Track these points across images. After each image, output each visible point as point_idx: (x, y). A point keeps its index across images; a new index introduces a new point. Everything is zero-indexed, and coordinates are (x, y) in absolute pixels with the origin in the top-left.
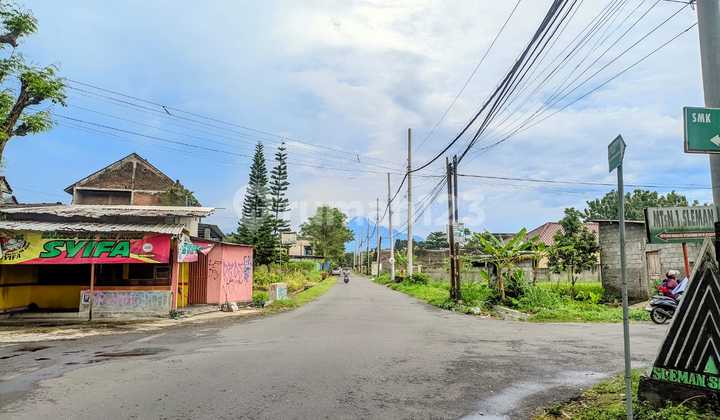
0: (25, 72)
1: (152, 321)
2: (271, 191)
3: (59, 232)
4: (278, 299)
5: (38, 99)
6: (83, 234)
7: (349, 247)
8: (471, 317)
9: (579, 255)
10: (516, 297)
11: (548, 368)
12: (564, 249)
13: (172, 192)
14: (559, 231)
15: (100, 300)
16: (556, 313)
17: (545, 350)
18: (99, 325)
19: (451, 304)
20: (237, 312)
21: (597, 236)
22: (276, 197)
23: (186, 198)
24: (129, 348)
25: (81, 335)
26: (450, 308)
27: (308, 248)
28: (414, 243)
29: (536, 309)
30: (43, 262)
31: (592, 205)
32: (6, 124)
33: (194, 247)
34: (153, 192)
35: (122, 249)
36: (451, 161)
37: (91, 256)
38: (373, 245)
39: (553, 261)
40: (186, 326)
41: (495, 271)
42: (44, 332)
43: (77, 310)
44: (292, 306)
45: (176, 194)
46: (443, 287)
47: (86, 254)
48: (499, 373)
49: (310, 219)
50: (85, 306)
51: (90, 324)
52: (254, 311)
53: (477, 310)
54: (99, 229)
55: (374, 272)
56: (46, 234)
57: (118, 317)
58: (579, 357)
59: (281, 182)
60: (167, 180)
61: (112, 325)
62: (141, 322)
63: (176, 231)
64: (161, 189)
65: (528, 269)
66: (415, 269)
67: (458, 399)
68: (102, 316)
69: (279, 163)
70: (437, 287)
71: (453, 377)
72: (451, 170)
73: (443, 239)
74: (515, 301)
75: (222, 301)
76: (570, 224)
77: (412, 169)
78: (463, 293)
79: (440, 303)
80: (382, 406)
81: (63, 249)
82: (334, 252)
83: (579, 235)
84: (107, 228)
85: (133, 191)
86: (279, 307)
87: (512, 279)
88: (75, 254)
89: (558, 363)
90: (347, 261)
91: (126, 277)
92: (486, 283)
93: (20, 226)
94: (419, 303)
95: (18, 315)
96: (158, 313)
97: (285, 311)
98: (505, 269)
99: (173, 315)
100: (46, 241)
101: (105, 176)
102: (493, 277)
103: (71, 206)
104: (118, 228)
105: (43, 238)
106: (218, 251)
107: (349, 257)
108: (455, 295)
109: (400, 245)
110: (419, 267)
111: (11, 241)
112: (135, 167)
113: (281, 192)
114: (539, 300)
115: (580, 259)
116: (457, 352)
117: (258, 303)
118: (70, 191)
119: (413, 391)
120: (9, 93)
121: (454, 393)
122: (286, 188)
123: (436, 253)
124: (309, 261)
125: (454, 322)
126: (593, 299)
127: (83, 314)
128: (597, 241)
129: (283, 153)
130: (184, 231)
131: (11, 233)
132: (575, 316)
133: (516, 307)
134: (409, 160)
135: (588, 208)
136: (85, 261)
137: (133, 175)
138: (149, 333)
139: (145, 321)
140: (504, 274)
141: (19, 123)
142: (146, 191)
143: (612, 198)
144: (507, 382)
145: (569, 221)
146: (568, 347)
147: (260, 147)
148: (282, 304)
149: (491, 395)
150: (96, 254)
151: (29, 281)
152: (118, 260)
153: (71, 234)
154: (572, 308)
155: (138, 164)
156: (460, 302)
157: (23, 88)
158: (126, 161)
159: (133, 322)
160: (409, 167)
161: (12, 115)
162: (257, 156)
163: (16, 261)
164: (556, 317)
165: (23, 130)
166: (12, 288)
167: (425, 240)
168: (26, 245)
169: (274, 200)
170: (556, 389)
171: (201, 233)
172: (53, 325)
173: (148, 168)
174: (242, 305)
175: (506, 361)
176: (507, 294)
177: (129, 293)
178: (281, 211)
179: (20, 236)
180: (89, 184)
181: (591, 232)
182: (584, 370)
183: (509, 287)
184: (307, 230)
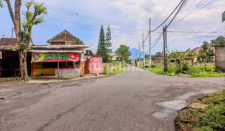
0: (36, 5)
1: (75, 78)
2: (106, 40)
3: (48, 53)
4: (110, 72)
5: (40, 13)
6: (55, 53)
7: (130, 58)
8: (171, 76)
9: (208, 57)
10: (186, 70)
11: (198, 89)
12: (202, 55)
13: (77, 41)
14: (201, 49)
15: (61, 72)
16: (200, 75)
17: (196, 85)
18: (61, 79)
19: (164, 73)
20: (98, 76)
21: (214, 50)
22: (107, 42)
23: (81, 43)
24: (71, 84)
25: (57, 81)
26: (164, 74)
27: (117, 58)
28: (151, 56)
29: (193, 73)
30: (45, 61)
31: (212, 41)
32: (32, 21)
33: (85, 57)
34: (72, 42)
35: (66, 57)
36: (164, 27)
37: (58, 59)
38: (138, 57)
39: (199, 58)
40: (85, 79)
41: (179, 62)
42: (47, 80)
43: (55, 75)
44: (114, 74)
45: (78, 42)
46: (161, 69)
47: (56, 59)
48: (181, 90)
49: (118, 49)
50: (57, 74)
51: (59, 78)
52: (103, 75)
53: (173, 74)
54: (59, 52)
55: (138, 65)
56: (45, 53)
57: (66, 77)
58: (207, 86)
59: (109, 37)
60: (75, 38)
61: (65, 79)
62: (73, 78)
63: (80, 52)
64: (74, 41)
65: (190, 61)
66: (152, 63)
67: (169, 96)
68: (62, 77)
69: (108, 31)
70: (159, 68)
71: (167, 91)
72: (165, 30)
73: (160, 55)
74: (185, 72)
75: (94, 73)
76: (205, 47)
77: (151, 31)
78: (168, 69)
79: (161, 73)
80: (146, 98)
81: (50, 57)
82: (125, 59)
83: (208, 50)
84: (61, 51)
85: (66, 42)
86: (111, 74)
87: (184, 65)
88: (53, 59)
89: (200, 88)
90: (129, 62)
91: (67, 65)
92: (176, 67)
93: (37, 51)
94: (154, 73)
95: (39, 77)
96: (77, 76)
97: (112, 75)
98: (182, 62)
99: (81, 76)
100: (45, 55)
101: (58, 37)
102: (178, 65)
103: (49, 46)
104: (64, 51)
105: (44, 54)
106: (92, 58)
107: (130, 61)
108: (166, 70)
109: (146, 57)
110: (153, 63)
111: (36, 56)
112: (66, 34)
113: (109, 40)
114: (194, 71)
115: (208, 58)
116: (168, 85)
117: (105, 73)
118: (48, 42)
119: (155, 94)
120: (32, 12)
121: (168, 95)
122: (110, 39)
123: (158, 59)
124: (118, 62)
125: (166, 77)
126: (212, 70)
127: (56, 76)
128: (214, 52)
129: (109, 28)
130: (82, 52)
131: (35, 53)
132: (206, 75)
133: (186, 73)
134: (150, 28)
135: (211, 42)
136: (56, 61)
137: (65, 36)
138: (75, 81)
139: (74, 78)
140: (182, 64)
141: (35, 21)
142: (70, 41)
143: (219, 39)
144: (184, 93)
145: (204, 46)
146: (204, 84)
147: (102, 26)
148: (112, 73)
149: (179, 96)
150: (59, 59)
151: (41, 67)
152: (65, 61)
153: (52, 53)
154: (205, 73)
155: (66, 33)
156: (167, 72)
157: (35, 10)
158: (63, 32)
159: (70, 78)
160: (150, 31)
161: (33, 18)
162: (101, 29)
163: (38, 61)
164: (200, 76)
165: (36, 23)
166: (36, 69)
167: (154, 55)
168: (40, 57)
169: (107, 43)
170: (200, 94)
171: (87, 53)
172: (49, 79)
173: (69, 34)
174: (100, 74)
175: (184, 87)
176: (183, 69)
177: (68, 70)
178: (109, 46)
179: (38, 54)
180: (53, 40)
181: (212, 49)
182: (209, 90)
183: (184, 67)
184: (117, 52)
